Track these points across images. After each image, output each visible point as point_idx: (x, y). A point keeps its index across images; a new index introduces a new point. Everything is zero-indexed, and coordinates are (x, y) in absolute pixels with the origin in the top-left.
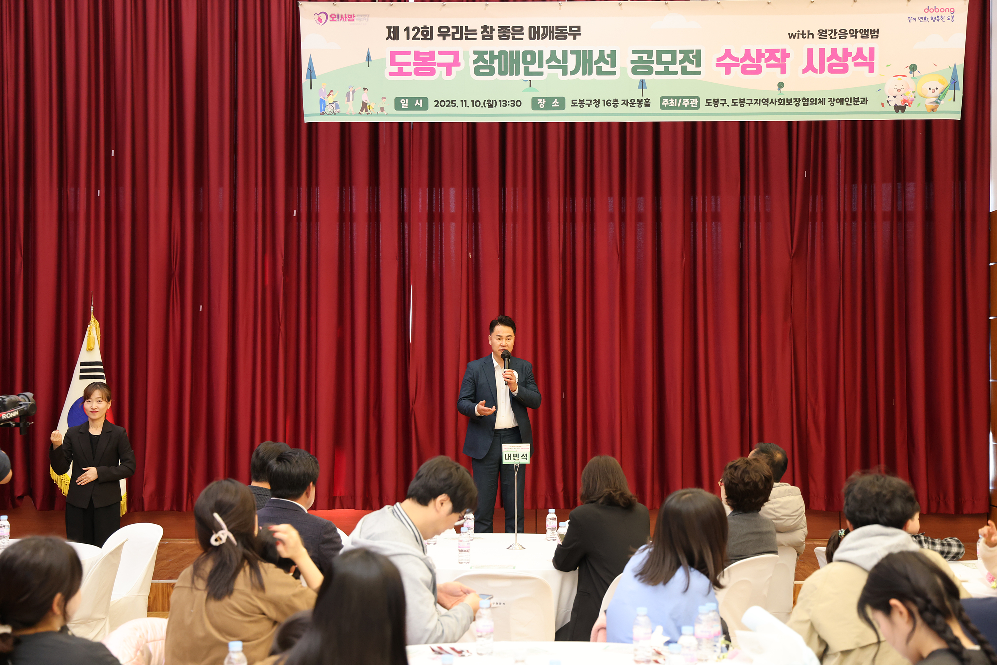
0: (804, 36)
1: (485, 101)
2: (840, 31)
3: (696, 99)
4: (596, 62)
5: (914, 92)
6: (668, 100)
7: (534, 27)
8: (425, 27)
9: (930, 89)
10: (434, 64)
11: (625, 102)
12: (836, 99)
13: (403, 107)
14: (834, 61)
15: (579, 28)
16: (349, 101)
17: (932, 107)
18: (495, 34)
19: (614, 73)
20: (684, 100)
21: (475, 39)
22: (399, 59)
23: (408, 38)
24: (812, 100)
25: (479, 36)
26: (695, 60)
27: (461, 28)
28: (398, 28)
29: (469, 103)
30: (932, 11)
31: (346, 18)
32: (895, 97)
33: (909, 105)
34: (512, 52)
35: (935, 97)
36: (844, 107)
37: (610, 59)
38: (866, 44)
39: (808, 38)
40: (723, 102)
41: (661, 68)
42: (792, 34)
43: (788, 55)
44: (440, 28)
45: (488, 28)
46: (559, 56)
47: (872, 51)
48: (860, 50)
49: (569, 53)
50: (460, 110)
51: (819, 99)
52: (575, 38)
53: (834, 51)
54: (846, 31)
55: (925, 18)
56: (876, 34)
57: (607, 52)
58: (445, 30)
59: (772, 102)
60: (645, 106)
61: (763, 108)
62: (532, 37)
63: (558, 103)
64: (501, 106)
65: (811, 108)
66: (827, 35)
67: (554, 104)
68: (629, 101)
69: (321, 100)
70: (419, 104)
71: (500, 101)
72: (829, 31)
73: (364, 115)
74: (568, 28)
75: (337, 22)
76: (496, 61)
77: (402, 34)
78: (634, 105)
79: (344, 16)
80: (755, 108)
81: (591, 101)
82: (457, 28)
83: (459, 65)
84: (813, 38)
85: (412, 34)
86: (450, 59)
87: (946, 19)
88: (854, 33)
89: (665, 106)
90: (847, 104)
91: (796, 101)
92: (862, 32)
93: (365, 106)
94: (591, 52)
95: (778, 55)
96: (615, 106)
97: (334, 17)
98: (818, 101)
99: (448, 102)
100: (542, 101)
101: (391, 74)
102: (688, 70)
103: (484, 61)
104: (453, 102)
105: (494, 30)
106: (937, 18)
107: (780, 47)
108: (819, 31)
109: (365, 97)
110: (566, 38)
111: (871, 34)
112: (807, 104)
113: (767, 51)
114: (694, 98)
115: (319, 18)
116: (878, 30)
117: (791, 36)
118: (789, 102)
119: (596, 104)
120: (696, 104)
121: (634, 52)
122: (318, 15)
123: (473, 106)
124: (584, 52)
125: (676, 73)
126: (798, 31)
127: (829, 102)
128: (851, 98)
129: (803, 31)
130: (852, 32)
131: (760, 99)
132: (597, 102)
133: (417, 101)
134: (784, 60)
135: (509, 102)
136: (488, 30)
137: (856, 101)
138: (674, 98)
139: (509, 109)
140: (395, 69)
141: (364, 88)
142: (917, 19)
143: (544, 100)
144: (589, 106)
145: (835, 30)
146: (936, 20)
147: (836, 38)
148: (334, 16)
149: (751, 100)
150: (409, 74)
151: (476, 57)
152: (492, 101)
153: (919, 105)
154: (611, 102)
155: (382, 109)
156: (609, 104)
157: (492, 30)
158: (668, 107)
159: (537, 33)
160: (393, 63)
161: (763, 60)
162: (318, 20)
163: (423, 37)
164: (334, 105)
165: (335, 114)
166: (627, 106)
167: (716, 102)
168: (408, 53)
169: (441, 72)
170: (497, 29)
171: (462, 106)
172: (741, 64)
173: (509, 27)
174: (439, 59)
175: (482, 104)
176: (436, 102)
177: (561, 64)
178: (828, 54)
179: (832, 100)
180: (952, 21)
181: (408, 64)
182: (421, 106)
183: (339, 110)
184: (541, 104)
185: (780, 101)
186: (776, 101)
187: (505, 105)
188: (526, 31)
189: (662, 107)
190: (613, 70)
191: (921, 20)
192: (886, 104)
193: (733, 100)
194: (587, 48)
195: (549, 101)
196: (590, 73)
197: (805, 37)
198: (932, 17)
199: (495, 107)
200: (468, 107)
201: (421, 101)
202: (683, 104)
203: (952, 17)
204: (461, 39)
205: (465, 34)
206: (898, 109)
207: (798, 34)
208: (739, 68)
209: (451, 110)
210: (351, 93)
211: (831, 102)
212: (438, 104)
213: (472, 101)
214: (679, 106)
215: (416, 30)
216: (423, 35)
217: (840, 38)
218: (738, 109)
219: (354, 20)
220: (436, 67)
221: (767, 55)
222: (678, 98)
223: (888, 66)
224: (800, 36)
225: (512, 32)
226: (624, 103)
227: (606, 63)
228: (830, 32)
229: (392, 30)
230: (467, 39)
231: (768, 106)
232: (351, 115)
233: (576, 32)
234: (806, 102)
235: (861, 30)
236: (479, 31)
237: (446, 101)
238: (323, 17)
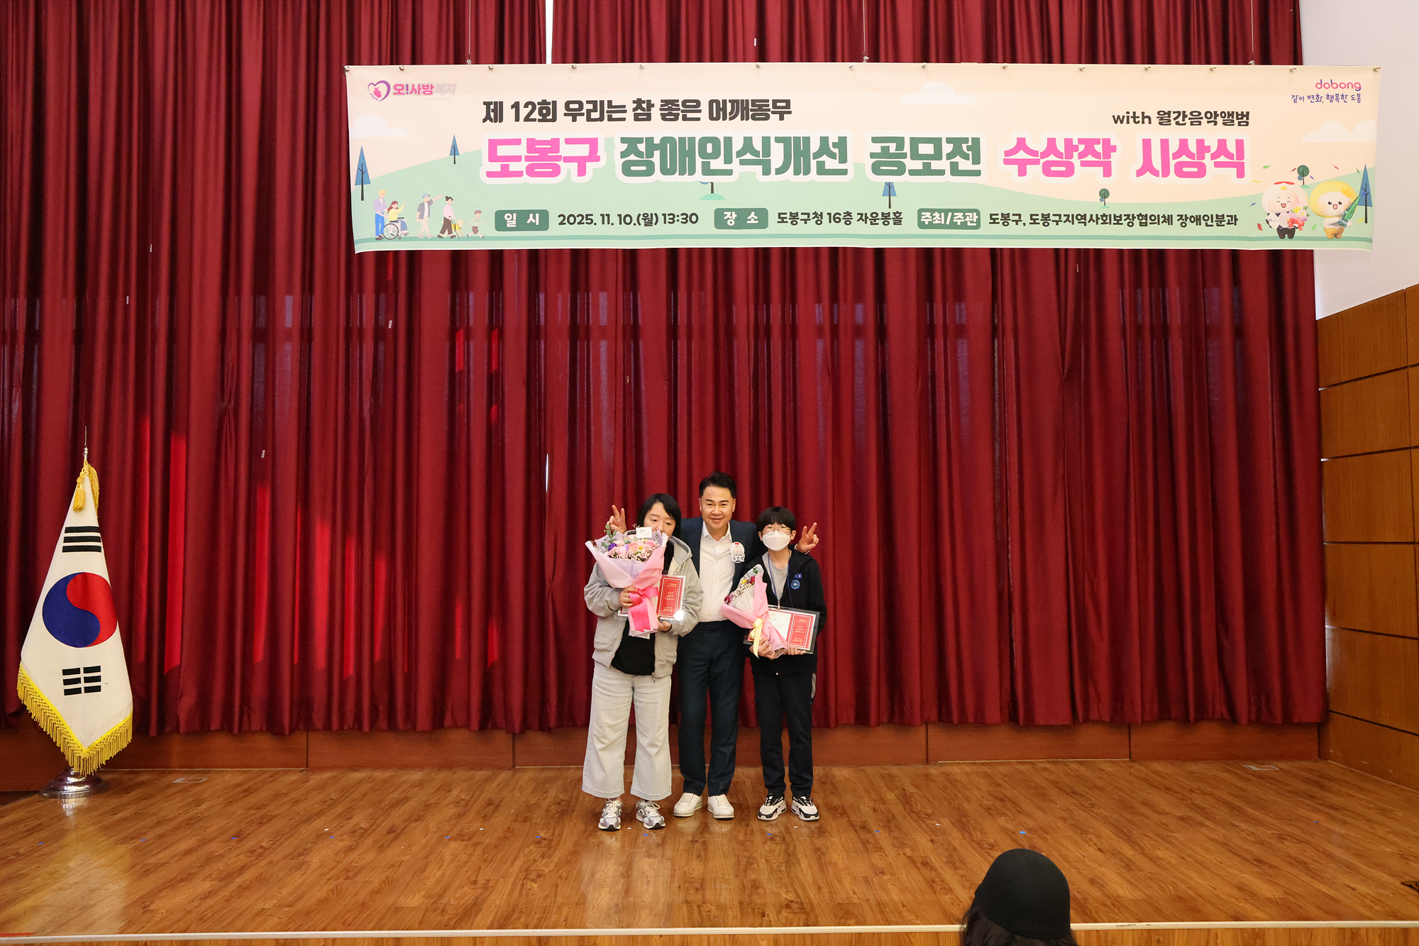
0: (1137, 120)
1: (639, 215)
2: (1191, 113)
3: (975, 214)
4: (816, 155)
5: (1305, 208)
6: (930, 213)
7: (717, 102)
8: (544, 102)
9: (1330, 203)
10: (559, 158)
11: (863, 217)
12: (1188, 216)
13: (508, 225)
14: (1184, 158)
15: (788, 102)
16: (423, 218)
17: (1334, 232)
18: (656, 112)
19: (844, 172)
20: (955, 214)
21: (624, 119)
22: (502, 151)
23: (517, 119)
24: (1153, 218)
25: (630, 115)
26: (970, 153)
27: (602, 102)
28: (501, 103)
29: (614, 219)
30: (1327, 86)
31: (419, 89)
32: (1278, 215)
33: (1300, 227)
34: (682, 140)
35: (1339, 216)
36: (1202, 229)
37: (837, 149)
38: (1232, 134)
39: (1143, 123)
40: (1017, 218)
41: (918, 165)
42: (1119, 116)
43: (1114, 149)
44: (567, 104)
45: (644, 102)
46: (758, 145)
47: (1240, 144)
48: (1222, 143)
49: (772, 140)
50: (599, 228)
51: (1164, 216)
52: (782, 118)
53: (1183, 143)
54: (1200, 114)
55: (1318, 96)
56: (1245, 119)
57: (833, 139)
58: (576, 106)
59: (1091, 219)
60: (895, 224)
61: (1078, 228)
62: (715, 116)
63: (756, 218)
64: (665, 223)
65: (1151, 229)
66: (1172, 118)
67: (750, 220)
68: (869, 215)
69: (377, 216)
70: (534, 221)
71: (664, 215)
72: (1174, 112)
73: (447, 239)
74: (770, 103)
75: (406, 96)
76: (657, 154)
77: (508, 113)
78: (877, 221)
79: (416, 87)
80: (1065, 228)
81: (808, 214)
82: (594, 103)
83: (598, 159)
84: (1150, 123)
85: (524, 112)
86: (583, 150)
87: (1349, 98)
88: (1212, 117)
89: (927, 223)
90: (1207, 225)
91: (1128, 218)
92: (1223, 115)
93: (447, 225)
94: (807, 140)
95: (1099, 148)
96: (848, 223)
97: (401, 89)
98: (1162, 220)
99: (580, 218)
100: (731, 215)
101: (490, 174)
102: (961, 168)
103: (639, 154)
104: (589, 217)
105: (653, 106)
106: (1335, 97)
107: (1101, 136)
108: (1159, 113)
109: (448, 211)
110: (767, 118)
111: (1237, 119)
112: (1146, 223)
113: (1081, 141)
114: (972, 211)
115: (376, 89)
116: (1248, 113)
117: (1118, 120)
118: (1118, 219)
119: (816, 219)
120: (975, 221)
121: (875, 140)
122: (375, 85)
123: (620, 224)
124: (797, 139)
125: (941, 172)
126: (1128, 113)
127: (1178, 220)
128: (1212, 215)
129: (1134, 113)
130: (1209, 115)
131: (1073, 215)
132: (818, 217)
133: (531, 215)
134: (1107, 155)
135: (678, 216)
136: (644, 106)
137: (1220, 219)
138: (940, 211)
139: (678, 227)
140: (496, 167)
141: (447, 197)
142: (1306, 98)
143: (734, 213)
144: (806, 223)
145: (1184, 112)
146: (1334, 100)
147: (1185, 124)
148: (401, 87)
149: (1060, 215)
150: (519, 174)
151: (625, 146)
152: (652, 214)
153: (1314, 227)
154: (841, 217)
155: (475, 230)
156: (837, 220)
157: (650, 105)
158: (931, 226)
159: (722, 110)
160: (493, 157)
161: (1076, 154)
162: (375, 93)
163: (541, 118)
164: (398, 225)
165: (400, 238)
166: (866, 223)
167: (1005, 217)
168: (518, 142)
169: (569, 171)
170: (658, 105)
171: (603, 223)
172: (1042, 161)
173: (678, 101)
174: (566, 150)
175: (635, 221)
176: (562, 218)
177: (761, 158)
178: (1174, 147)
179: (1184, 218)
180: (1359, 102)
181: (517, 159)
182: (537, 224)
183: (406, 231)
184: (729, 219)
185: (1104, 218)
186: (1098, 218)
187: (672, 221)
188: (704, 107)
189: (921, 225)
190: (842, 166)
191: (1312, 99)
192: (1264, 225)
193: (1031, 215)
194: (801, 134)
195: (742, 214)
196: (807, 172)
197: (1139, 122)
198: (1328, 96)
199: (656, 224)
200: (613, 224)
201: (537, 215)
202: (954, 221)
203: (1359, 95)
204: (601, 119)
205: (608, 112)
206: (1285, 233)
207: (1128, 117)
208: (1040, 167)
209: (585, 229)
210: (426, 205)
211: (1181, 221)
212: (565, 219)
213: (620, 216)
214: (948, 223)
215: (530, 107)
216: (540, 113)
217: (1192, 124)
218: (1039, 229)
219: (431, 93)
220: (561, 163)
221: (1082, 148)
222: (946, 211)
223: (1265, 167)
224: (1131, 120)
225: (682, 108)
226: (861, 218)
227: (833, 156)
228: (1177, 114)
229: (492, 107)
230: (610, 119)
231: (1085, 225)
232: (426, 239)
233: (783, 108)
234: (1144, 220)
235: (1222, 113)
236: (630, 106)
237: (578, 216)
238: (383, 88)
